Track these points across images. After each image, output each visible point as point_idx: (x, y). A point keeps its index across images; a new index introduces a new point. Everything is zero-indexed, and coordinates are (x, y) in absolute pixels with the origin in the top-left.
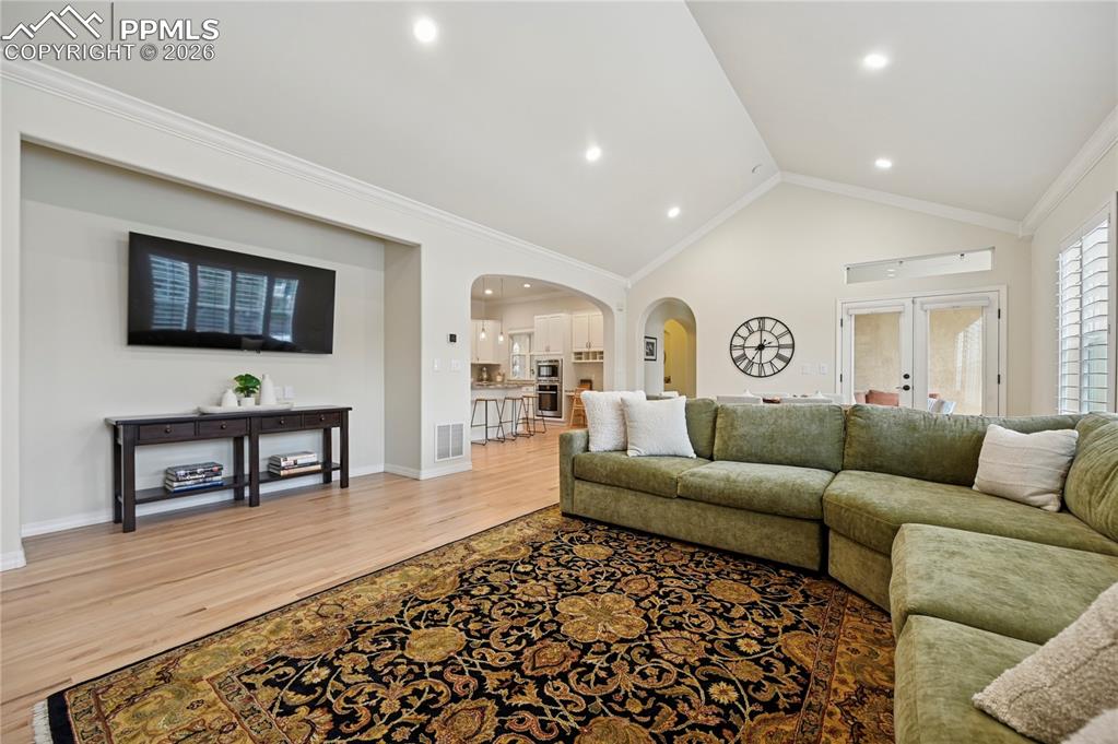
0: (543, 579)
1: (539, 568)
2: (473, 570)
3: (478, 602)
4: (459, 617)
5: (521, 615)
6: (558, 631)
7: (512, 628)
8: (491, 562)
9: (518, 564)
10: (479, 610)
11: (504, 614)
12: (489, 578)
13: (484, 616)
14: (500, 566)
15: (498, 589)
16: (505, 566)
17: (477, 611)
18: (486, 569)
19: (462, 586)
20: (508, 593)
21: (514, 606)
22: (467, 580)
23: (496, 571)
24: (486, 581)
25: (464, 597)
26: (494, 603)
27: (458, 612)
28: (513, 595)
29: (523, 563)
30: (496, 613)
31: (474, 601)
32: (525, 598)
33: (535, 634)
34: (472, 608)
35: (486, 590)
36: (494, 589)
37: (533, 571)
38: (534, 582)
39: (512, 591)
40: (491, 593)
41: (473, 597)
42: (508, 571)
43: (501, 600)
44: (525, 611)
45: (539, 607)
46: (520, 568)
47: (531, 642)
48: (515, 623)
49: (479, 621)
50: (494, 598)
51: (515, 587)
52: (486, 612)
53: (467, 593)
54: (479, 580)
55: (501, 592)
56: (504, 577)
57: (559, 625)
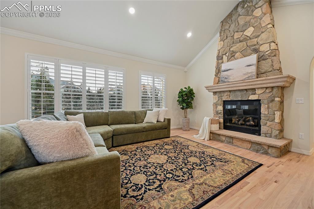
0: (165, 170)
1: (164, 174)
2: (188, 179)
3: (185, 166)
4: (190, 164)
5: (175, 161)
6: (169, 157)
7: (178, 159)
8: (182, 182)
9: (171, 178)
10: (185, 165)
11: (179, 162)
12: (182, 174)
13: (184, 163)
14: (178, 178)
15: (180, 169)
16: (176, 178)
17: (186, 164)
18: (183, 178)
19: (191, 172)
20: (177, 167)
21: (176, 164)
22: (190, 174)
23: (180, 176)
24: (183, 173)
25: (190, 169)
26: (181, 165)
27: (191, 165)
28: (176, 167)
29: (169, 178)
30: (181, 163)
31: (186, 167)
32: (173, 165)
33: (173, 158)
34: (187, 165)
35: (183, 170)
36: (181, 169)
37: (167, 173)
38: (168, 169)
39: (176, 168)
40: (182, 168)
41: (187, 168)
42: (175, 175)
43: (179, 166)
44: (174, 162)
45: (170, 162)
46: (171, 175)
47: (175, 157)
48: (177, 160)
49: (185, 162)
50: (181, 167)
51: (175, 169)
52: (183, 164)
53: (189, 170)
54: (186, 174)
55: (179, 168)
56: (177, 174)
57: (168, 159)
